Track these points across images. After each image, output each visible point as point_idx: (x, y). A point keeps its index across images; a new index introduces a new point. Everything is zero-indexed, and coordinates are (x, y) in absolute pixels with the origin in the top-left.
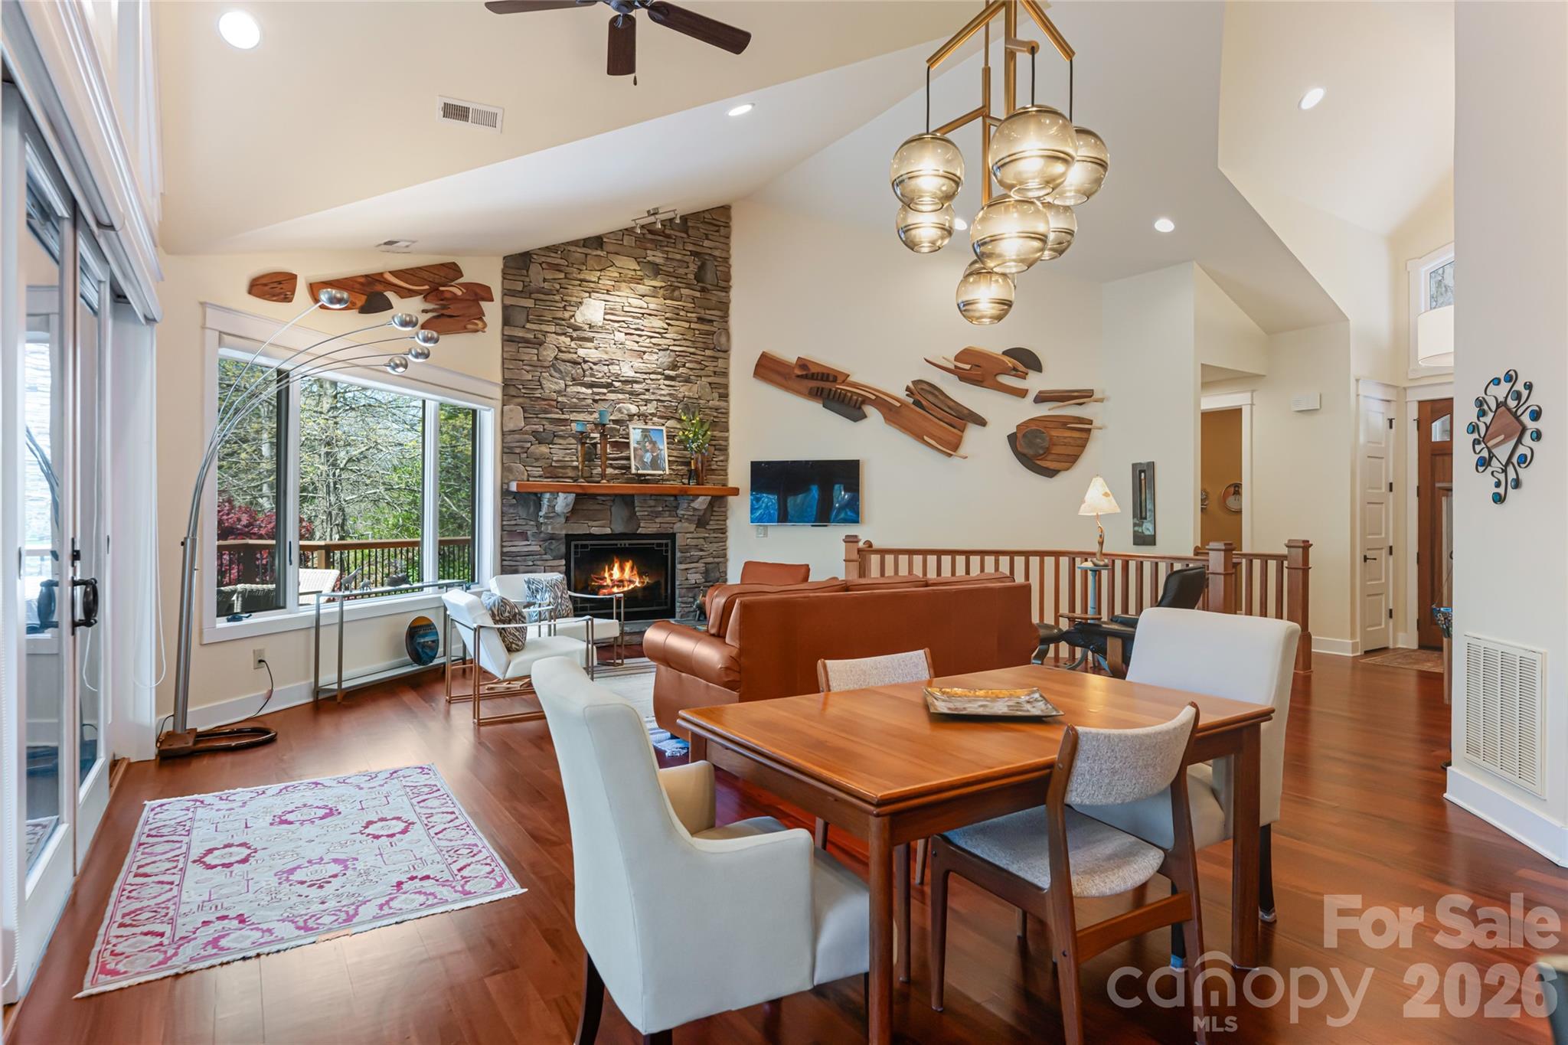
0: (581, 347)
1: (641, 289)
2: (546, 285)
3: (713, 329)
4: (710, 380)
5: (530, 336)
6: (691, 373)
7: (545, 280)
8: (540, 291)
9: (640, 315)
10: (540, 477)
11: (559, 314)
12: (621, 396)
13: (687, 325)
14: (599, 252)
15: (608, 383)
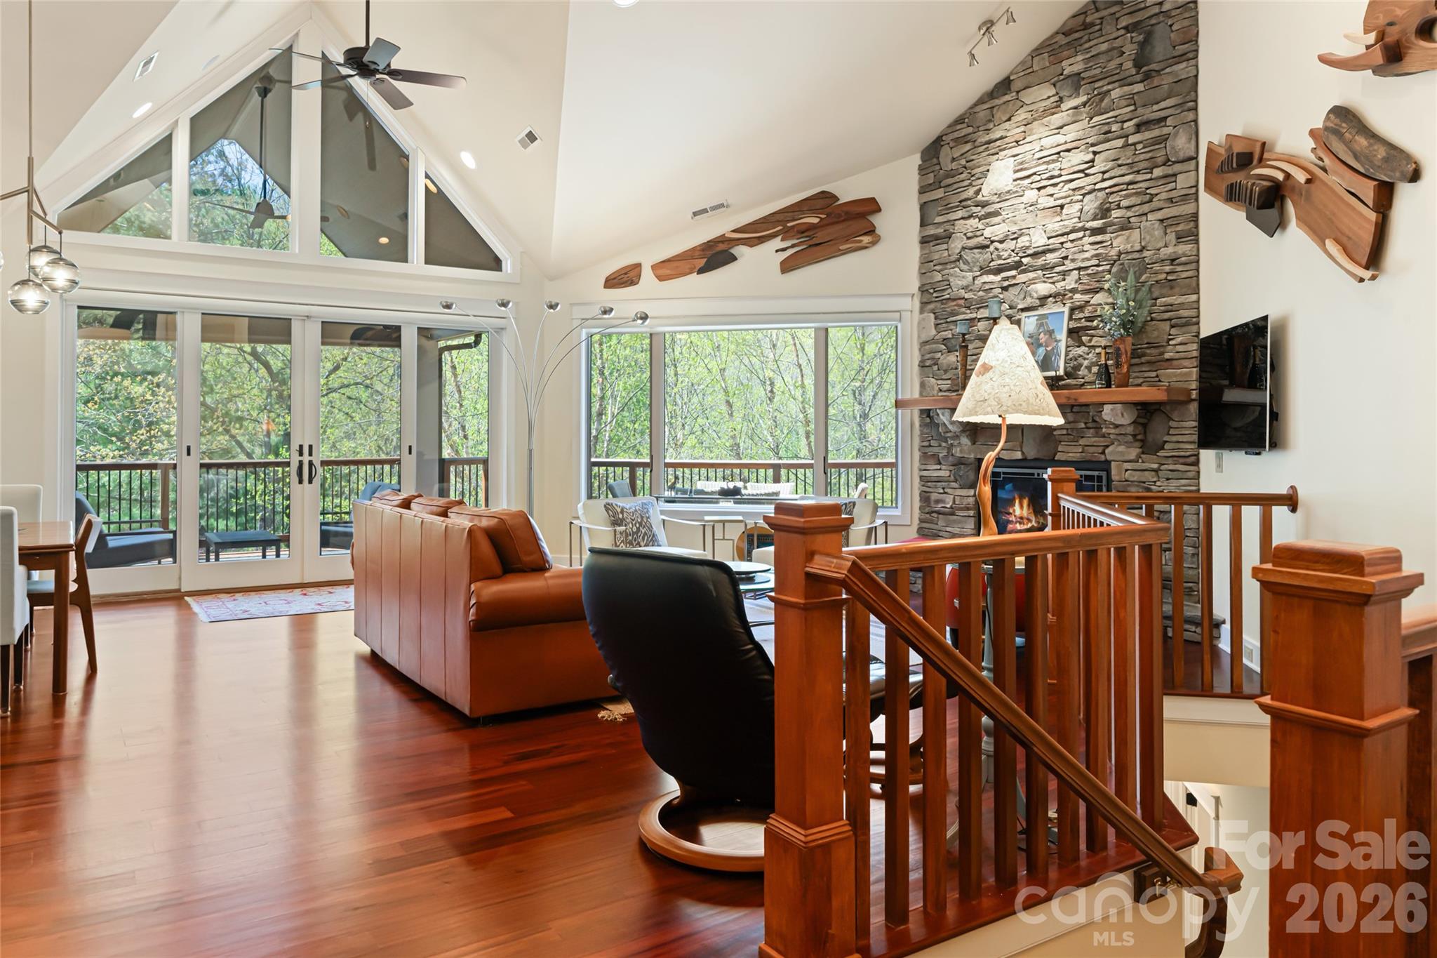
0: (988, 225)
1: (1057, 119)
2: (954, 166)
3: (1165, 131)
4: (1160, 215)
5: (940, 230)
6: (1129, 214)
7: (954, 160)
8: (951, 174)
9: (1054, 157)
10: (948, 390)
11: (964, 196)
12: (1031, 275)
13: (1120, 143)
14: (1007, 98)
15: (1015, 262)
